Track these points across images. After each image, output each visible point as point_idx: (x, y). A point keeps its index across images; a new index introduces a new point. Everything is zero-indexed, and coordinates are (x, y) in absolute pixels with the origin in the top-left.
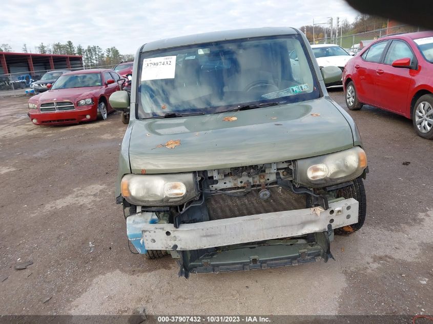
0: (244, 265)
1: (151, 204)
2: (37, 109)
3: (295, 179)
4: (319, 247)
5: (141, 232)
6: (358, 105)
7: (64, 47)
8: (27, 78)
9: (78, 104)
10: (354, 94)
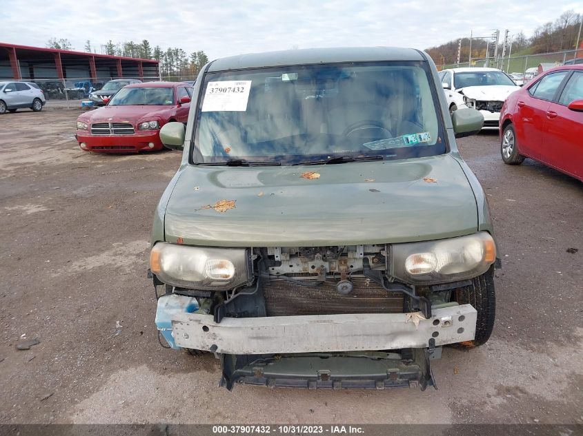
0: (310, 381)
1: (188, 286)
2: (87, 130)
3: (388, 270)
4: (416, 367)
5: (170, 322)
6: (518, 157)
7: (137, 47)
8: (87, 86)
9: (139, 127)
10: (513, 142)
